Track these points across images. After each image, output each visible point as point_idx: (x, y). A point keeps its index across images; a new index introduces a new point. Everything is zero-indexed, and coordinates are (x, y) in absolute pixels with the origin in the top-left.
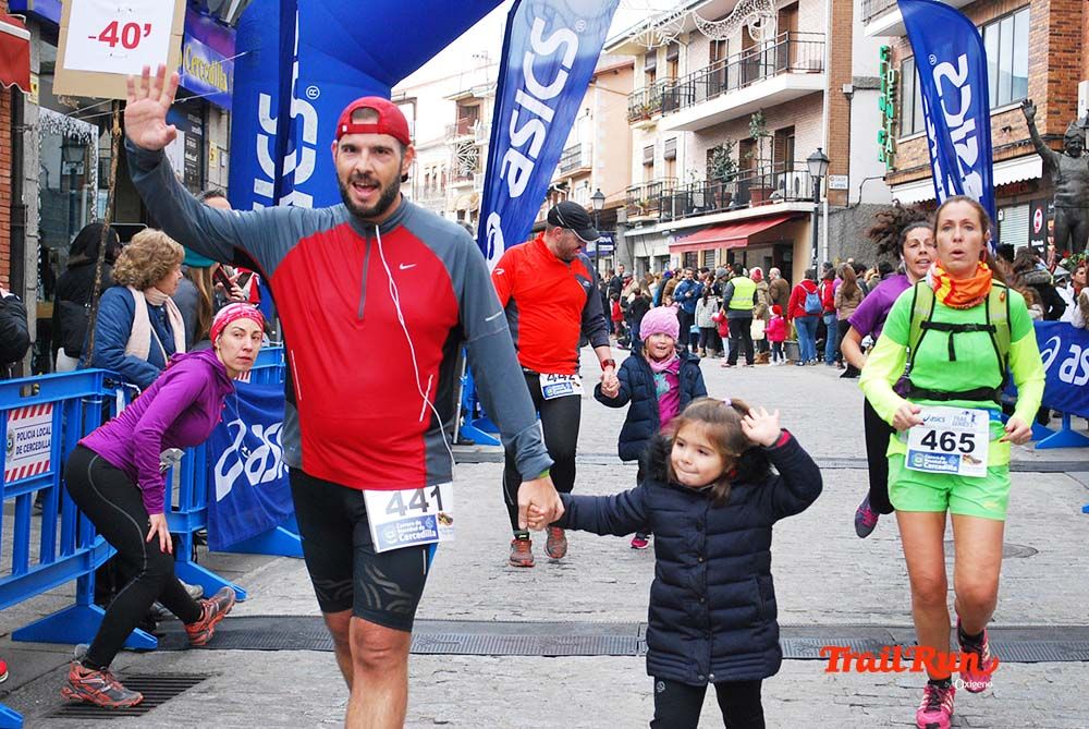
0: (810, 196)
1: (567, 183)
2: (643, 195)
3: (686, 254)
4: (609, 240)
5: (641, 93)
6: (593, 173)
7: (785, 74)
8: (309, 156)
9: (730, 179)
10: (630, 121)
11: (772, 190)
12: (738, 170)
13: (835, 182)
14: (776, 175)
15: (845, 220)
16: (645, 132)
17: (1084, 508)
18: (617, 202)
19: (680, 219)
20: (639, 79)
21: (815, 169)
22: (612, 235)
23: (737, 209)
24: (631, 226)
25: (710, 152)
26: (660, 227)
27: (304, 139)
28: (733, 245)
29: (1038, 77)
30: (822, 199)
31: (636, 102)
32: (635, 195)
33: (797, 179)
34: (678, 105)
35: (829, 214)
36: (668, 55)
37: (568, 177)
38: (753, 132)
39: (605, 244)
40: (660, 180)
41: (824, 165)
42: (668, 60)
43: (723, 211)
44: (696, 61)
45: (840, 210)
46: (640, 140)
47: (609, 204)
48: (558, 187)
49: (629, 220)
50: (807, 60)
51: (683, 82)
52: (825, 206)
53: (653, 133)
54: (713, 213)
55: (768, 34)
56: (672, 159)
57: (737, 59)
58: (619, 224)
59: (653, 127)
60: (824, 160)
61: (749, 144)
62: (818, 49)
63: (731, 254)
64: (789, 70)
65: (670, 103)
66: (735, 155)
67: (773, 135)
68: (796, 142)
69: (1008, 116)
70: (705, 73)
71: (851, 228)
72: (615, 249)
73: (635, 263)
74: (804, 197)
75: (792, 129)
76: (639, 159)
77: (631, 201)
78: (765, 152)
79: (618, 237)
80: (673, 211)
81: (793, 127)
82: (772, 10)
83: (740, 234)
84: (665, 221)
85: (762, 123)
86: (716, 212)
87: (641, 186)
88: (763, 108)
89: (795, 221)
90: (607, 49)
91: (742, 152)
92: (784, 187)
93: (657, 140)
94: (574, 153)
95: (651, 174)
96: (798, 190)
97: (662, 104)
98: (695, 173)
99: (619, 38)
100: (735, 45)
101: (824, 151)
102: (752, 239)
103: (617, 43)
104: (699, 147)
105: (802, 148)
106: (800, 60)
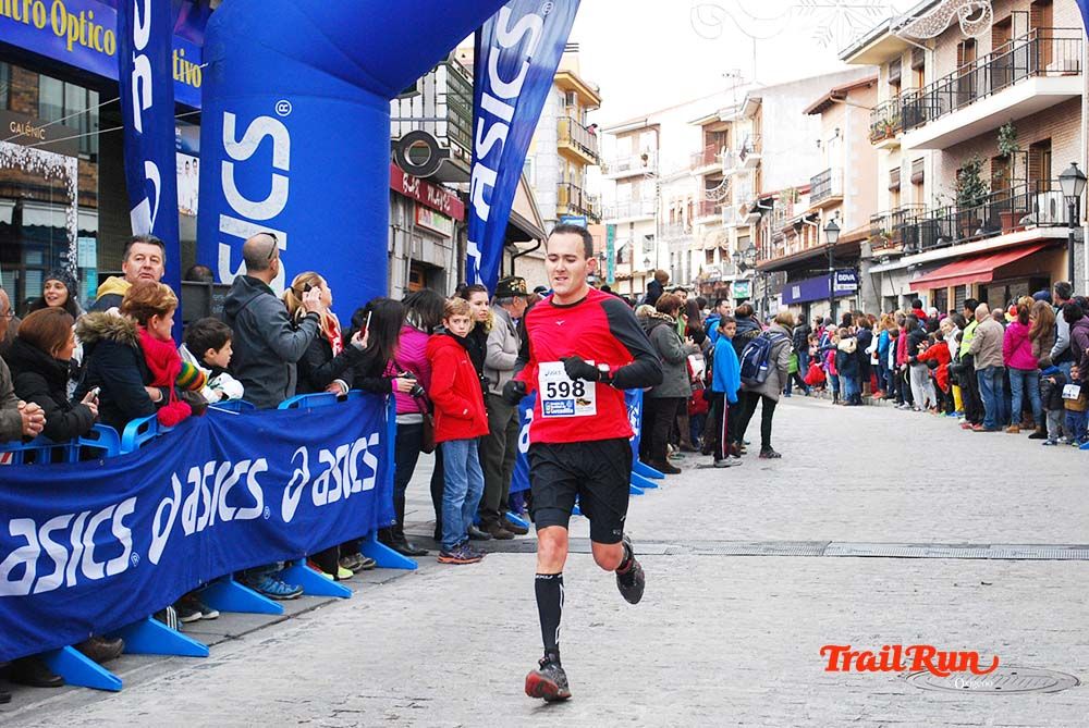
0: (1067, 221)
1: (817, 215)
2: (888, 226)
3: (935, 292)
4: (852, 277)
5: (885, 107)
6: (845, 202)
7: (1034, 80)
8: (280, 185)
9: (980, 202)
10: (873, 141)
11: (1023, 215)
12: (989, 192)
14: (1032, 195)
16: (888, 152)
18: (861, 234)
19: (924, 251)
20: (884, 92)
21: (1069, 187)
22: (856, 271)
23: (985, 238)
24: (877, 262)
25: (959, 172)
26: (905, 262)
27: (275, 165)
28: (978, 279)
30: (1081, 224)
31: (881, 119)
32: (881, 225)
33: (1053, 201)
34: (924, 119)
36: (914, 61)
37: (818, 207)
38: (1003, 147)
39: (848, 282)
40: (906, 208)
41: (1080, 183)
42: (914, 69)
43: (971, 241)
44: (942, 66)
46: (884, 162)
47: (853, 236)
48: (807, 219)
49: (875, 254)
50: (1060, 60)
51: (930, 90)
52: (1086, 231)
53: (897, 154)
54: (961, 243)
55: (1021, 28)
56: (919, 182)
57: (981, 63)
58: (863, 260)
59: (899, 145)
60: (1080, 177)
61: (1002, 161)
62: (1074, 48)
64: (1040, 72)
65: (913, 116)
66: (986, 175)
67: (1028, 149)
68: (1052, 157)
70: (955, 76)
72: (859, 288)
73: (883, 305)
74: (1061, 221)
75: (1043, 147)
76: (885, 182)
77: (876, 233)
78: (1019, 170)
79: (862, 274)
80: (920, 245)
81: (1050, 139)
82: (1023, 6)
83: (985, 267)
84: (911, 254)
85: (1013, 136)
86: (966, 242)
87: (887, 214)
88: (1015, 119)
89: (1052, 249)
90: (845, 59)
91: (994, 171)
92: (1037, 210)
93: (904, 161)
94: (823, 179)
95: (898, 200)
96: (1053, 214)
97: (904, 120)
98: (941, 199)
99: (857, 46)
100: (985, 47)
101: (1082, 168)
102: (998, 273)
103: (855, 52)
104: (946, 165)
105: (1059, 164)
106: (1055, 61)
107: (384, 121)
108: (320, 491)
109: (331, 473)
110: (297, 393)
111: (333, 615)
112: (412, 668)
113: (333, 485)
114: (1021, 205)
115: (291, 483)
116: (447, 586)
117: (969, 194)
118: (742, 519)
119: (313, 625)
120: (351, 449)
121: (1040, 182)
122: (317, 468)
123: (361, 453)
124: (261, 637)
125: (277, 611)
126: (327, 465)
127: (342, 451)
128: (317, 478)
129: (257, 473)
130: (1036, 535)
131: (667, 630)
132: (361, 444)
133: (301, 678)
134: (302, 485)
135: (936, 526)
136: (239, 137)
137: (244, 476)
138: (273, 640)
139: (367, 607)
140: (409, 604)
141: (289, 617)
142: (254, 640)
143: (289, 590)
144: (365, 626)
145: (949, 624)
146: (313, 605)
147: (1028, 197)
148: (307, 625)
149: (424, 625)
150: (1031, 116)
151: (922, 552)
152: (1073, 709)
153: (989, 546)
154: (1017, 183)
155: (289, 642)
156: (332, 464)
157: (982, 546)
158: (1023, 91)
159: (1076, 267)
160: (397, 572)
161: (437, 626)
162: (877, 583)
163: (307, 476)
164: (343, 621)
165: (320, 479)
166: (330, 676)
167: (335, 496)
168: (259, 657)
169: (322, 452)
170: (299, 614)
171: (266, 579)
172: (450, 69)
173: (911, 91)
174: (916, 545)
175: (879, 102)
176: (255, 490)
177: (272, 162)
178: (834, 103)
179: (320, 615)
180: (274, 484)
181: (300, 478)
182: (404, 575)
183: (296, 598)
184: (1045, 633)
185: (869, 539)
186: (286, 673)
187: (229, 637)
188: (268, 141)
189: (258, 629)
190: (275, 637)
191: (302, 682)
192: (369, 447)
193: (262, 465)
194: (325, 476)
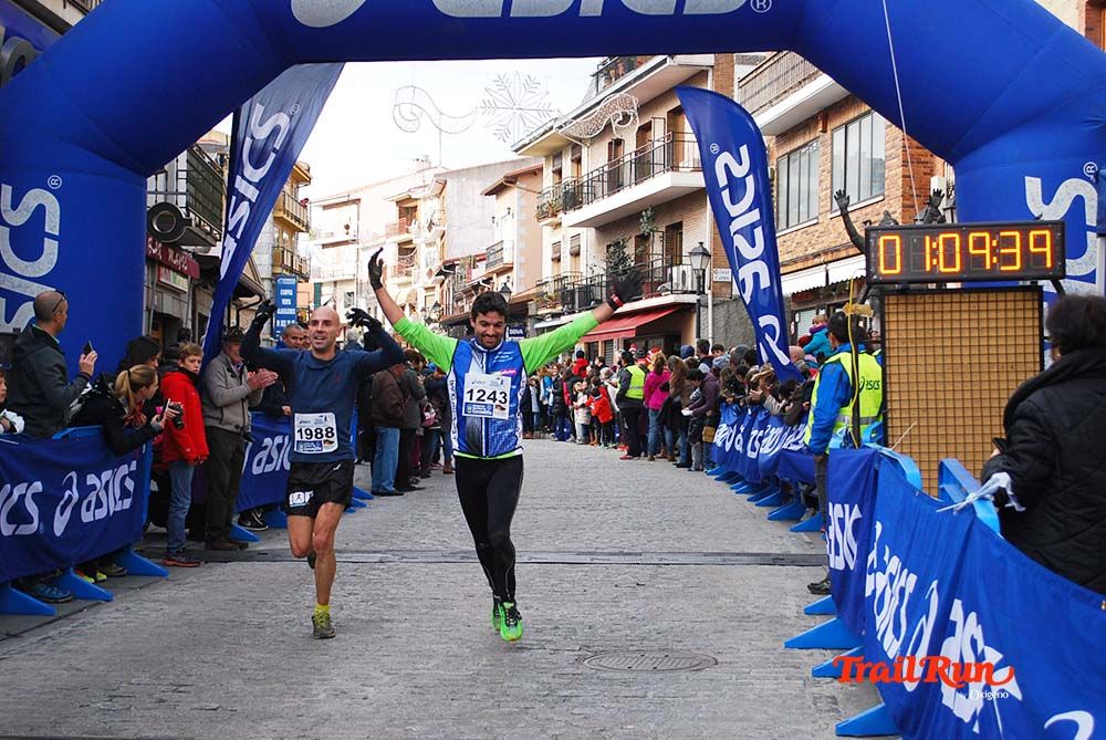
0: (695, 289)
1: (491, 279)
2: (550, 289)
3: (589, 345)
4: (521, 331)
5: (548, 192)
6: (515, 269)
7: (669, 174)
8: (51, 248)
10: (539, 219)
11: (660, 283)
12: (632, 264)
13: (719, 275)
14: (667, 267)
15: (728, 311)
16: (549, 228)
17: (806, 609)
18: (528, 295)
19: (580, 312)
20: (548, 179)
21: (697, 262)
22: (524, 326)
24: (541, 319)
25: (609, 247)
27: (47, 230)
28: (623, 335)
29: (894, 172)
30: (707, 291)
31: (545, 201)
32: (545, 289)
33: (684, 272)
34: (581, 202)
35: (714, 305)
36: (573, 155)
37: (493, 272)
38: (644, 228)
39: (517, 335)
40: (565, 275)
41: (705, 259)
42: (572, 161)
44: (595, 159)
45: (724, 302)
46: (549, 236)
47: (523, 297)
48: (483, 282)
49: (540, 313)
50: (691, 159)
51: (585, 179)
52: (710, 297)
53: (559, 230)
55: (659, 132)
56: (576, 254)
57: (627, 159)
58: (530, 317)
59: (559, 225)
60: (705, 254)
61: (643, 239)
63: (627, 344)
64: (675, 168)
65: (573, 200)
66: (630, 250)
67: (664, 230)
68: (683, 237)
69: (869, 210)
70: (606, 169)
71: (735, 318)
74: (690, 289)
75: (679, 226)
76: (548, 254)
77: (542, 294)
78: (657, 247)
79: (529, 328)
80: (577, 306)
81: (681, 222)
82: (663, 113)
83: (630, 326)
84: (569, 313)
85: (652, 219)
87: (550, 280)
88: (654, 205)
89: (682, 312)
90: (516, 151)
91: (637, 247)
92: (671, 280)
93: (564, 237)
94: (497, 249)
95: (559, 267)
96: (684, 283)
97: (565, 202)
98: (594, 268)
99: (527, 141)
100: (630, 145)
101: (707, 246)
102: (639, 329)
103: (525, 145)
104: (599, 242)
105: (689, 243)
106: (686, 159)
107: (142, 193)
108: (88, 510)
109: (98, 495)
110: (70, 426)
111: (99, 616)
112: (173, 659)
113: (99, 505)
114: (659, 275)
115: (62, 503)
116: (196, 591)
117: (617, 265)
118: (439, 533)
119: (84, 624)
120: (114, 474)
121: (674, 255)
122: (85, 490)
123: (123, 479)
124: (39, 636)
125: (49, 615)
126: (93, 487)
127: (106, 475)
128: (85, 498)
129: (33, 494)
130: (677, 545)
131: (385, 625)
132: (124, 470)
133: (78, 669)
134: (72, 505)
135: (597, 538)
136: (15, 206)
137: (22, 497)
138: (49, 637)
139: (128, 609)
140: (164, 606)
141: (60, 618)
142: (32, 638)
143: (61, 594)
144: (128, 625)
145: (613, 617)
146: (82, 606)
147: (664, 269)
148: (75, 625)
149: (179, 623)
150: (667, 203)
151: (587, 559)
152: (714, 684)
153: (640, 554)
154: (655, 257)
155: (63, 639)
156: (98, 485)
157: (636, 554)
158: (660, 183)
159: (702, 327)
160: (151, 579)
161: (190, 624)
162: (553, 585)
163: (76, 496)
164: (109, 620)
165: (88, 499)
166: (101, 668)
167: (101, 514)
168: (38, 652)
169: (88, 476)
170: (66, 616)
171: (39, 586)
172: (191, 153)
173: (570, 180)
174: (583, 553)
175: (544, 186)
176: (32, 508)
177: (44, 228)
178: (506, 187)
179: (87, 616)
180: (47, 503)
181: (70, 497)
182: (157, 582)
183: (67, 601)
184: (688, 624)
185: (544, 548)
186: (64, 666)
187: (10, 636)
188: (40, 210)
189: (34, 628)
190: (50, 634)
191: (79, 673)
192: (130, 472)
193: (38, 486)
194: (92, 497)
